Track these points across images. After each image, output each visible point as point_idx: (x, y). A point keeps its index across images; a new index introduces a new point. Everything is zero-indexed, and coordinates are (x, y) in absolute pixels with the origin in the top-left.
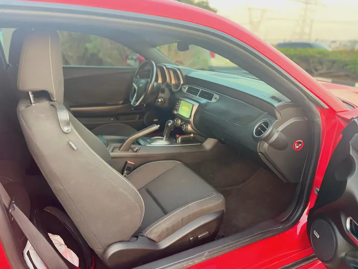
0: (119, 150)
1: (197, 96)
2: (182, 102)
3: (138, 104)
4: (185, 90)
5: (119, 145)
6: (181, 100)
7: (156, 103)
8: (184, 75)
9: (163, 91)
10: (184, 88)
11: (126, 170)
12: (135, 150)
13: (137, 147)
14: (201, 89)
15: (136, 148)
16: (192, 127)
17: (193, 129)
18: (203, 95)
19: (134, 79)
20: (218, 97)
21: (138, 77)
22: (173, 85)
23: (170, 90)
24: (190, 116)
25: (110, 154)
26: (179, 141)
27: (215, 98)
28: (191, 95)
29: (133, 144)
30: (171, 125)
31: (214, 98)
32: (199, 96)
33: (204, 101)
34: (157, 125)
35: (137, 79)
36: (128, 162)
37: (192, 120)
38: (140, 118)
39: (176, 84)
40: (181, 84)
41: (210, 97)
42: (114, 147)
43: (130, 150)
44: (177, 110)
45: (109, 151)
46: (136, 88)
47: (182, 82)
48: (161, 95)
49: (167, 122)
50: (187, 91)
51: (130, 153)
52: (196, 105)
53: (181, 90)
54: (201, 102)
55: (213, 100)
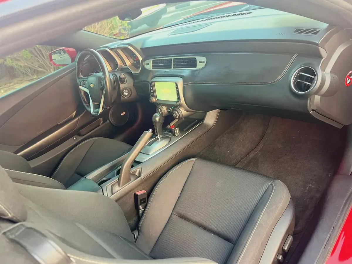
0: (119, 185)
1: (171, 68)
2: (156, 84)
3: (101, 110)
4: (150, 67)
5: (115, 179)
6: (154, 82)
7: (122, 98)
8: (139, 49)
9: (123, 81)
10: (148, 64)
11: (141, 204)
12: (137, 174)
13: (137, 169)
14: (173, 58)
15: (136, 171)
16: (186, 110)
17: (188, 112)
18: (179, 64)
19: (78, 81)
20: (204, 59)
21: (81, 76)
22: (130, 66)
23: (130, 74)
24: (179, 98)
25: (110, 199)
26: (178, 133)
27: (201, 62)
28: (163, 71)
29: (132, 166)
30: (159, 120)
31: (198, 63)
32: (174, 68)
33: (186, 72)
34: (148, 130)
35: (81, 80)
36: (139, 193)
37: (183, 101)
38: (105, 121)
39: (133, 65)
40: (140, 61)
41: (192, 63)
42: (111, 186)
43: (132, 179)
44: (154, 96)
45: (109, 195)
46: (87, 91)
47: (141, 59)
48: (122, 86)
49: (153, 118)
50: (153, 67)
51: (133, 182)
52: (180, 81)
53: (144, 69)
54: (184, 74)
55: (199, 66)
